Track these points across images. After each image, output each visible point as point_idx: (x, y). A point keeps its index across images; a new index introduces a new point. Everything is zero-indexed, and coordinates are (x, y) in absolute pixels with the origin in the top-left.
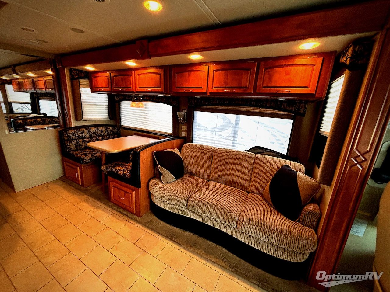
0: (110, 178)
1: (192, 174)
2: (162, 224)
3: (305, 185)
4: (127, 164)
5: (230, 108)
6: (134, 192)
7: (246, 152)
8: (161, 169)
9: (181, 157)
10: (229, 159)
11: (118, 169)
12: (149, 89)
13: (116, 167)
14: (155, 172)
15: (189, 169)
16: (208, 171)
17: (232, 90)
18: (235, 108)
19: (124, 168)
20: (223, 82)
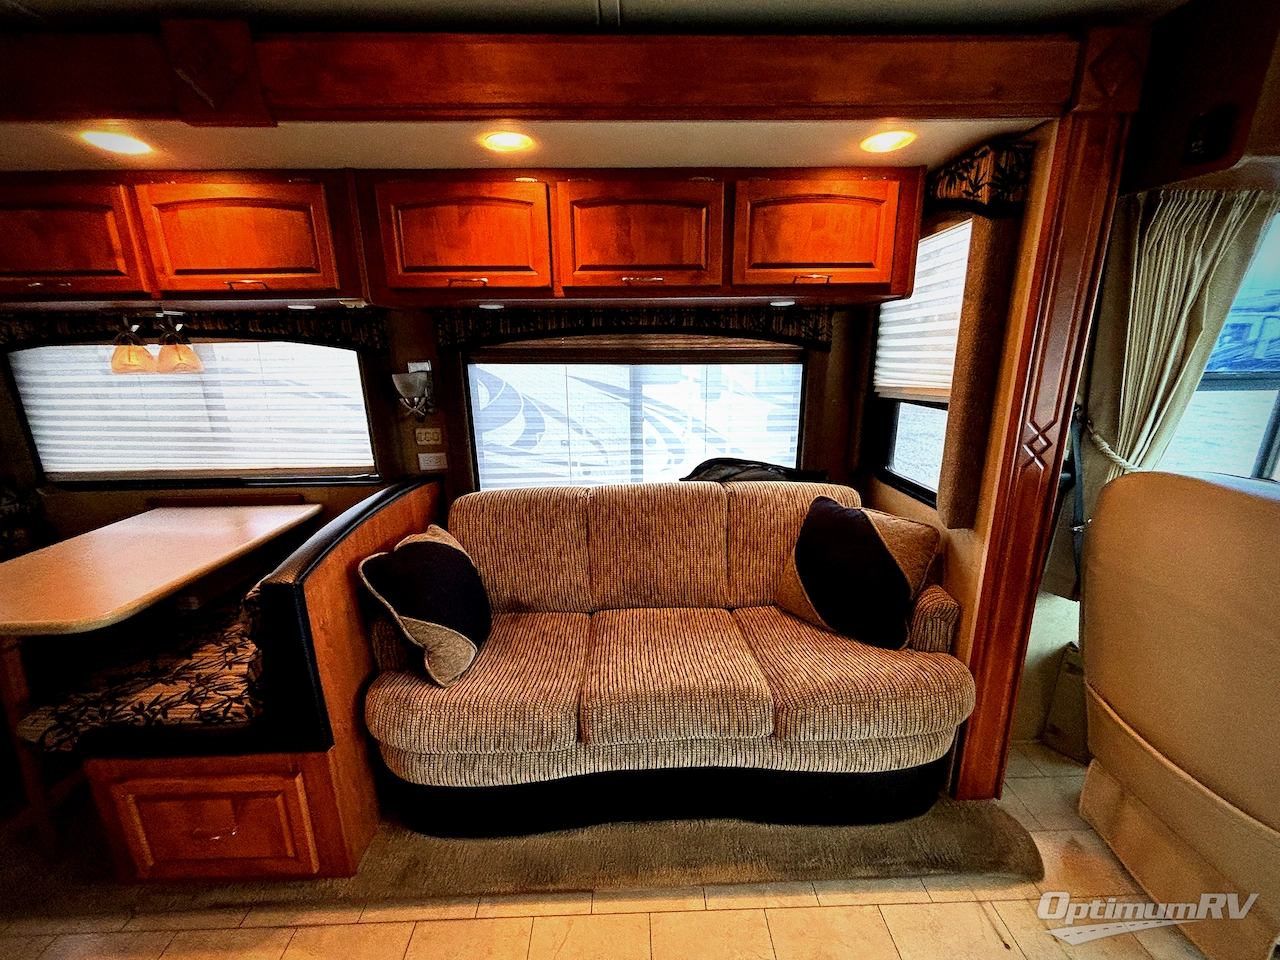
0: (100, 768)
1: (518, 608)
2: (469, 849)
3: (902, 542)
4: (186, 662)
5: (609, 342)
6: (298, 780)
7: (683, 483)
8: (415, 629)
9: (461, 548)
10: (652, 518)
11: (155, 702)
12: (248, 281)
13: (126, 694)
14: (371, 650)
15: (506, 593)
16: (581, 578)
17: (641, 276)
18: (627, 341)
19: (183, 687)
20: (612, 251)
